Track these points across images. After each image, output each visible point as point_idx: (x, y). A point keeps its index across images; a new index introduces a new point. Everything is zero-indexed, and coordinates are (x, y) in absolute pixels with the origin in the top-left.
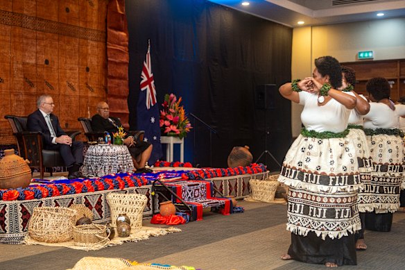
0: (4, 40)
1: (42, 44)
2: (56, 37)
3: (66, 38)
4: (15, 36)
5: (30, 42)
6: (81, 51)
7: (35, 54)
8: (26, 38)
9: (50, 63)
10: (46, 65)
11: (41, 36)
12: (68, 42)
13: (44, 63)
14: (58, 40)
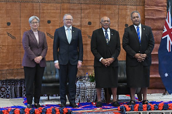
0: (55, 13)
1: (86, 12)
2: (98, 6)
3: (107, 6)
4: (63, 9)
5: (76, 11)
6: (120, 13)
7: (80, 19)
8: (73, 9)
9: (92, 24)
10: (88, 25)
11: (85, 7)
12: (109, 9)
13: (87, 24)
14: (100, 8)
